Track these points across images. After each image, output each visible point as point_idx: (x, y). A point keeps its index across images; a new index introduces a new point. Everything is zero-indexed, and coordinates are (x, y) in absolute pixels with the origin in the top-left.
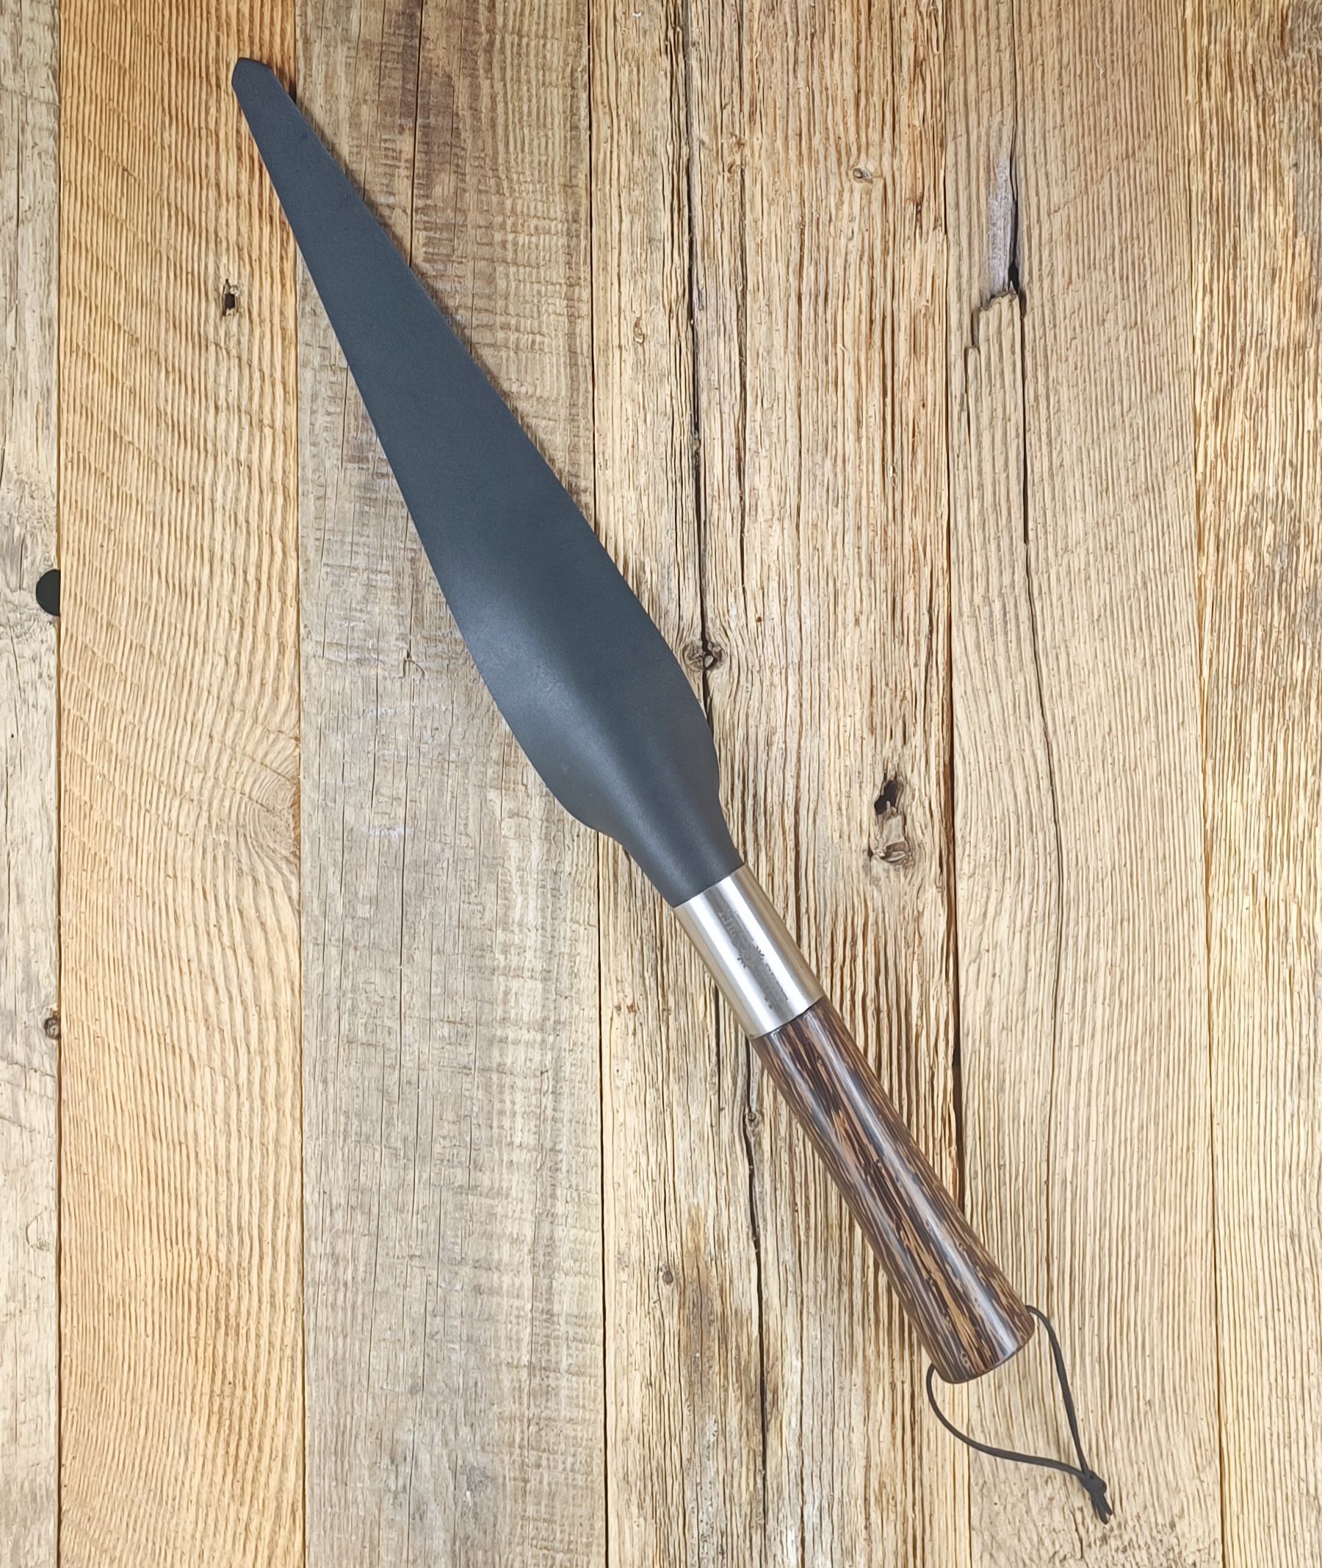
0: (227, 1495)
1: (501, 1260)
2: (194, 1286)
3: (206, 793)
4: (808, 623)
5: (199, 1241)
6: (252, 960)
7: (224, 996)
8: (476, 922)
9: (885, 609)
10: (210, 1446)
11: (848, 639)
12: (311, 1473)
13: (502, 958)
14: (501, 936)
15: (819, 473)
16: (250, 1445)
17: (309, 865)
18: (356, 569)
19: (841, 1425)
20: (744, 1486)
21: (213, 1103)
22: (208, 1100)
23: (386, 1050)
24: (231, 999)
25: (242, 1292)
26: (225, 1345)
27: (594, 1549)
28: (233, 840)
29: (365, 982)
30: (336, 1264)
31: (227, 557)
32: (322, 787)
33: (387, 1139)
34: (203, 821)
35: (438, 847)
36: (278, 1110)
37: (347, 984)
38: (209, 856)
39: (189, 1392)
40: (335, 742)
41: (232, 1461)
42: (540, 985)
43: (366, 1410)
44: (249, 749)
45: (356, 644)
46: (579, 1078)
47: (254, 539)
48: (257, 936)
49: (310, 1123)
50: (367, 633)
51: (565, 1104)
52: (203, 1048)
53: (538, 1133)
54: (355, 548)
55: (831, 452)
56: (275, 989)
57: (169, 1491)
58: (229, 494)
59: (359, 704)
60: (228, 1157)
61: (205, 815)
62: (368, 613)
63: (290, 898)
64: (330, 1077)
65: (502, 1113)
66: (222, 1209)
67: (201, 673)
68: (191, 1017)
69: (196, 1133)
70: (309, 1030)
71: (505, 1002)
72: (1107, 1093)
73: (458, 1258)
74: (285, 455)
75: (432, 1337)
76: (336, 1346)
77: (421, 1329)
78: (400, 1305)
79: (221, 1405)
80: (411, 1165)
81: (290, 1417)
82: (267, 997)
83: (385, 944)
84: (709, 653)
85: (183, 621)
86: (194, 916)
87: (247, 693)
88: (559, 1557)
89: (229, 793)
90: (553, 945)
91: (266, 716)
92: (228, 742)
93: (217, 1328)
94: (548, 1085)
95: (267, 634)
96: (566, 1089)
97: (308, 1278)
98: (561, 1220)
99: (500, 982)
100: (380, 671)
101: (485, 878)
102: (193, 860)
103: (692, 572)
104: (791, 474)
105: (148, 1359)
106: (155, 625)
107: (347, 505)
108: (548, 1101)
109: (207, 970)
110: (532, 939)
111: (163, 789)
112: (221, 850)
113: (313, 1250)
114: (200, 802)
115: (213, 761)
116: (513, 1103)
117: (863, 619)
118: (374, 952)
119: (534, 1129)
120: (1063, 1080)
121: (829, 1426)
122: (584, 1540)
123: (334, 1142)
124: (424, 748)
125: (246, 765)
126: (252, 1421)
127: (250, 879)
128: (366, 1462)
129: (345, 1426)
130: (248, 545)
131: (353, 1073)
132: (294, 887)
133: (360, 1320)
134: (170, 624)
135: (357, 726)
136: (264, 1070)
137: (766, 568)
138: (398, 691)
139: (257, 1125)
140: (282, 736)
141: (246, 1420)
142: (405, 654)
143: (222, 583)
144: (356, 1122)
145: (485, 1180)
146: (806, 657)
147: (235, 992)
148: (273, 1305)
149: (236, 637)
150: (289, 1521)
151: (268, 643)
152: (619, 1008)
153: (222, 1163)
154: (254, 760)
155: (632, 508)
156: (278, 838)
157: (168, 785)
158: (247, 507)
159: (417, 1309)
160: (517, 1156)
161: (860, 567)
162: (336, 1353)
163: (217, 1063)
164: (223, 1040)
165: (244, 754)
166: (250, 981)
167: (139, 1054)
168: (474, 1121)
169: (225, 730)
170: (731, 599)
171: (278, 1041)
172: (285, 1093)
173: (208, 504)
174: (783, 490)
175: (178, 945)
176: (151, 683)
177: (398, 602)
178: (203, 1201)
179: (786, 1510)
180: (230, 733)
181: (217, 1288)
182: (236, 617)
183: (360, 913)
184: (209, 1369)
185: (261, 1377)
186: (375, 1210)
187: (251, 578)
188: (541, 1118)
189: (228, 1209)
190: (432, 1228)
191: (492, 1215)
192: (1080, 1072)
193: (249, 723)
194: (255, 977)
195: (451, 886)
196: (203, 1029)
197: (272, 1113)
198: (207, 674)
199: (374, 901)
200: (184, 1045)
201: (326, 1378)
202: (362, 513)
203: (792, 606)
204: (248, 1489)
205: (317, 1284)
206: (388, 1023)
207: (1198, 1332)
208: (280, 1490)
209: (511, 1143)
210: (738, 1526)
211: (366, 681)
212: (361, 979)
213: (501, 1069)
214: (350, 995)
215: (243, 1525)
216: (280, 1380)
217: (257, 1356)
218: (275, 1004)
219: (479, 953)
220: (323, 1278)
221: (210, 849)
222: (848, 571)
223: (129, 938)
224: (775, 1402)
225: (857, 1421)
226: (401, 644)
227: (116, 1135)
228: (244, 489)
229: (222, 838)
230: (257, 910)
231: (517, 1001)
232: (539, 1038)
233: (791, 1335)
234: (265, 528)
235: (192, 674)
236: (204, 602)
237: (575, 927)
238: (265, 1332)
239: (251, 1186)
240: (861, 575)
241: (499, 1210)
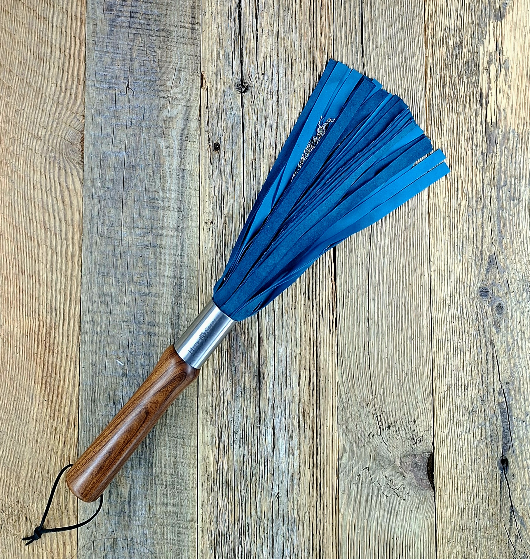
0: (48, 417)
1: (159, 322)
2: (37, 333)
3: (47, 136)
4: (281, 75)
5: (39, 315)
6: (63, 202)
7: (52, 216)
8: (153, 189)
9: (310, 70)
10: (42, 397)
11: (296, 81)
12: (81, 409)
13: (162, 203)
14: (161, 194)
15: (286, 19)
16: (58, 396)
17: (87, 167)
18: (108, 52)
19: (289, 386)
20: (252, 411)
21: (46, 260)
22: (44, 259)
23: (116, 239)
24: (55, 218)
25: (56, 335)
26: (48, 356)
27: (193, 437)
28: (57, 156)
29: (108, 213)
30: (93, 325)
31: (58, 46)
32: (93, 137)
33: (115, 275)
34: (45, 148)
35: (138, 160)
36: (72, 262)
37: (101, 214)
38: (48, 162)
39: (33, 376)
40: (99, 120)
41: (50, 403)
42: (176, 213)
43: (104, 383)
44: (65, 120)
45: (107, 81)
46: (191, 249)
47: (69, 38)
48: (66, 193)
49: (85, 269)
50: (112, 77)
51: (185, 259)
52: (43, 238)
53: (174, 271)
54: (108, 44)
55: (291, 11)
56: (73, 214)
57: (24, 415)
58: (59, 21)
59: (108, 104)
60: (52, 281)
61: (46, 145)
62: (113, 69)
63: (80, 179)
64: (93, 250)
65: (160, 263)
66: (49, 302)
67: (46, 90)
68: (38, 225)
69: (39, 272)
70: (86, 231)
71: (163, 220)
72: (391, 253)
73: (142, 321)
74: (82, 6)
75: (131, 353)
76: (93, 358)
77: (126, 350)
78: (118, 341)
79: (46, 380)
80: (124, 285)
81: (74, 385)
82: (69, 217)
83: (116, 198)
84: (244, 86)
85: (39, 70)
86: (41, 186)
87: (64, 98)
88: (179, 440)
89: (56, 137)
90: (182, 198)
91: (71, 107)
92: (56, 117)
93: (46, 350)
94: (179, 252)
95: (73, 75)
96: (185, 253)
97: (82, 330)
98: (183, 306)
99: (161, 212)
100: (117, 92)
101: (156, 172)
102: (41, 163)
103: (238, 55)
104: (276, 19)
105: (17, 362)
106: (28, 71)
107: (105, 28)
108: (179, 258)
109: (45, 206)
110: (174, 195)
111: (30, 136)
112: (53, 159)
113: (85, 319)
114: (44, 140)
115: (50, 124)
116: (165, 260)
117: (302, 74)
118: (112, 201)
119: (173, 270)
120: (374, 248)
121: (285, 387)
122: (189, 433)
123: (94, 276)
124: (133, 122)
125: (63, 126)
126: (58, 386)
127: (64, 171)
128: (103, 404)
129: (95, 390)
130: (66, 41)
131: (102, 248)
132: (81, 174)
133: (102, 348)
134: (34, 70)
135: (107, 113)
136: (67, 246)
137: (265, 55)
138: (123, 100)
139: (64, 268)
140: (78, 115)
141: (56, 386)
142: (127, 85)
143: (55, 55)
144: (103, 268)
145: (154, 290)
146: (280, 88)
147: (56, 215)
148: (68, 340)
149: (61, 76)
150: (73, 426)
151: (73, 79)
152: (207, 223)
153: (49, 284)
154: (66, 124)
155: (215, 32)
156: (75, 155)
157: (32, 134)
158: (66, 26)
159: (125, 343)
160: (166, 280)
161: (301, 56)
162: (92, 361)
163: (48, 244)
164: (51, 234)
165: (63, 122)
166: (63, 211)
167: (17, 241)
168: (150, 267)
169: (55, 112)
170: (252, 66)
171: (73, 234)
172: (75, 255)
173: (50, 24)
174: (272, 25)
175: (34, 197)
176: (26, 93)
177: (124, 65)
178: (41, 299)
179: (268, 421)
180: (57, 114)
181: (46, 334)
182: (61, 69)
183: (107, 186)
184: (42, 366)
185: (62, 369)
186: (109, 303)
187: (67, 54)
188: (176, 266)
189: (51, 302)
190: (132, 310)
191: (155, 304)
192: (380, 245)
193: (65, 109)
194: (65, 209)
195: (143, 175)
196: (43, 230)
197: (70, 264)
198: (49, 90)
199: (112, 181)
200: (35, 237)
201: (88, 371)
202: (111, 31)
203: (275, 68)
204: (57, 414)
205: (85, 333)
206: (117, 229)
207: (425, 346)
208: (69, 414)
209: (164, 275)
210: (249, 427)
211: (111, 95)
212: (106, 211)
213: (160, 246)
214: (102, 218)
215: (54, 428)
216: (70, 370)
217: (61, 361)
218: (72, 220)
219: (153, 201)
220: (88, 330)
221: (48, 159)
222: (296, 55)
223: (14, 194)
224: (264, 378)
225: (295, 385)
226: (125, 81)
227: (7, 273)
228: (65, 19)
229: (53, 155)
230: (66, 183)
231: (167, 220)
232: (176, 234)
233: (271, 351)
234: (73, 35)
235: (42, 91)
236: (48, 63)
237: (190, 190)
238: (65, 351)
239: (60, 292)
240: (301, 58)
241: (159, 302)
